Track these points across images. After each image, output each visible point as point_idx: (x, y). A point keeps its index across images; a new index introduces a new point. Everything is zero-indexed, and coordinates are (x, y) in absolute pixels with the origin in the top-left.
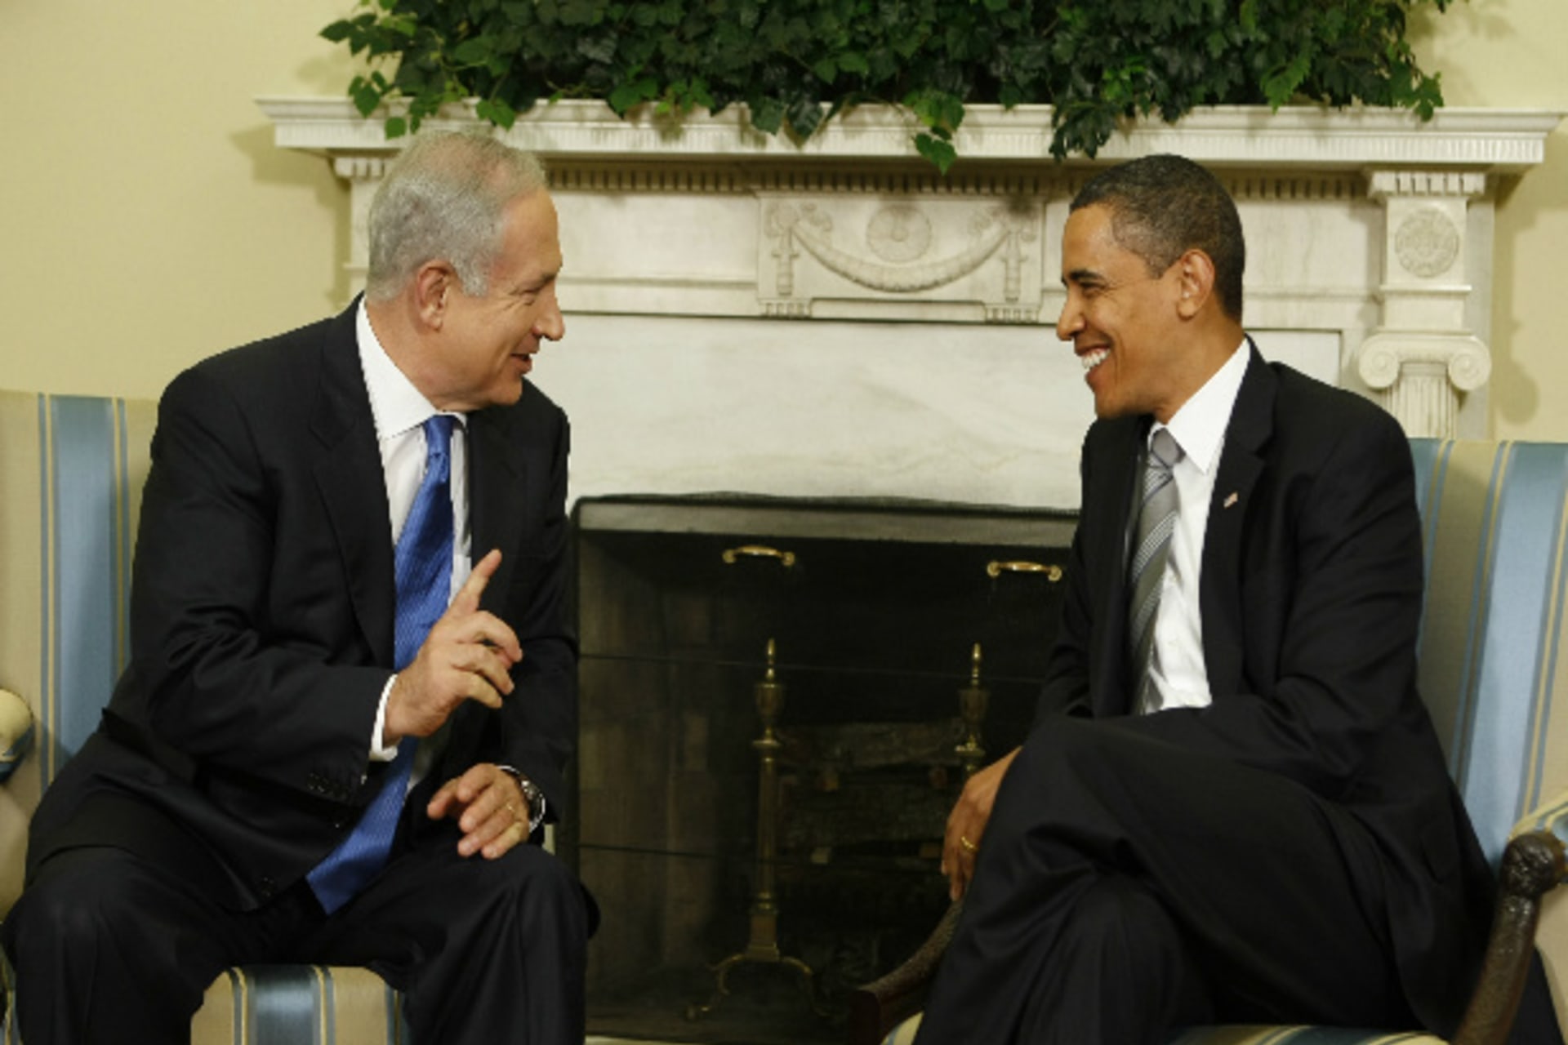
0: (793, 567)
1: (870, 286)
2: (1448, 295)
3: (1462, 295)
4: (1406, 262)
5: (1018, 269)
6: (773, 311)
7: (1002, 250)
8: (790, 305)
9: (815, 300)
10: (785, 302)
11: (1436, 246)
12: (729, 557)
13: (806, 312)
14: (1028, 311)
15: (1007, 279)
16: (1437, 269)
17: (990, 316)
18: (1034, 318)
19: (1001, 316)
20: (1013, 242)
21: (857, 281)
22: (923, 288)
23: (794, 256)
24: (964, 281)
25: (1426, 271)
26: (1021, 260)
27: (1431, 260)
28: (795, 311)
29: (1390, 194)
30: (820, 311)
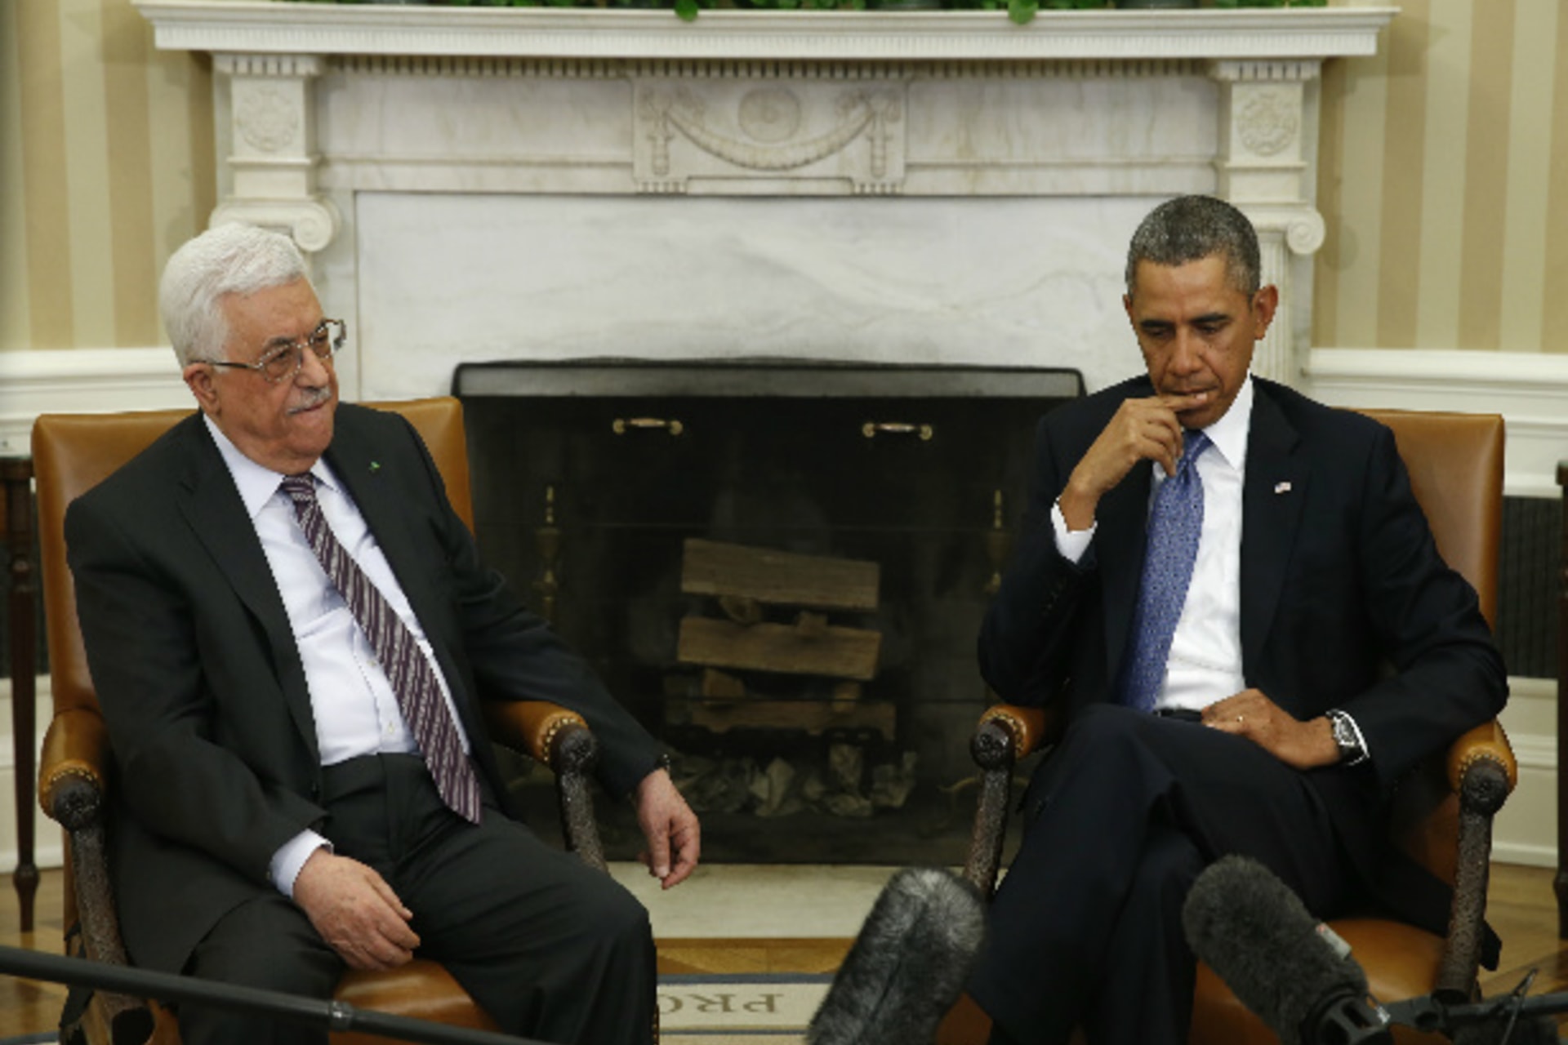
0: (680, 435)
1: (743, 165)
2: (1285, 170)
3: (1297, 170)
4: (1248, 142)
5: (884, 147)
6: (651, 189)
7: (868, 129)
8: (666, 184)
9: (690, 178)
10: (661, 180)
11: (1276, 126)
12: (618, 426)
13: (682, 189)
14: (893, 186)
15: (873, 157)
16: (1276, 147)
17: (857, 190)
18: (898, 190)
19: (868, 190)
20: (878, 124)
21: (731, 161)
22: (795, 166)
23: (668, 139)
24: (833, 159)
25: (1266, 149)
26: (886, 139)
27: (1272, 138)
28: (671, 189)
29: (1234, 82)
30: (697, 188)
